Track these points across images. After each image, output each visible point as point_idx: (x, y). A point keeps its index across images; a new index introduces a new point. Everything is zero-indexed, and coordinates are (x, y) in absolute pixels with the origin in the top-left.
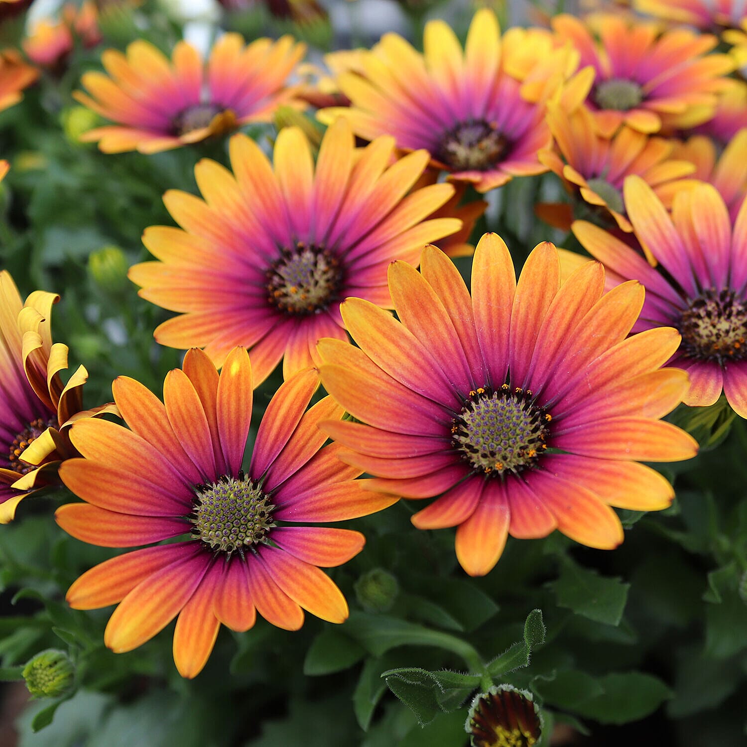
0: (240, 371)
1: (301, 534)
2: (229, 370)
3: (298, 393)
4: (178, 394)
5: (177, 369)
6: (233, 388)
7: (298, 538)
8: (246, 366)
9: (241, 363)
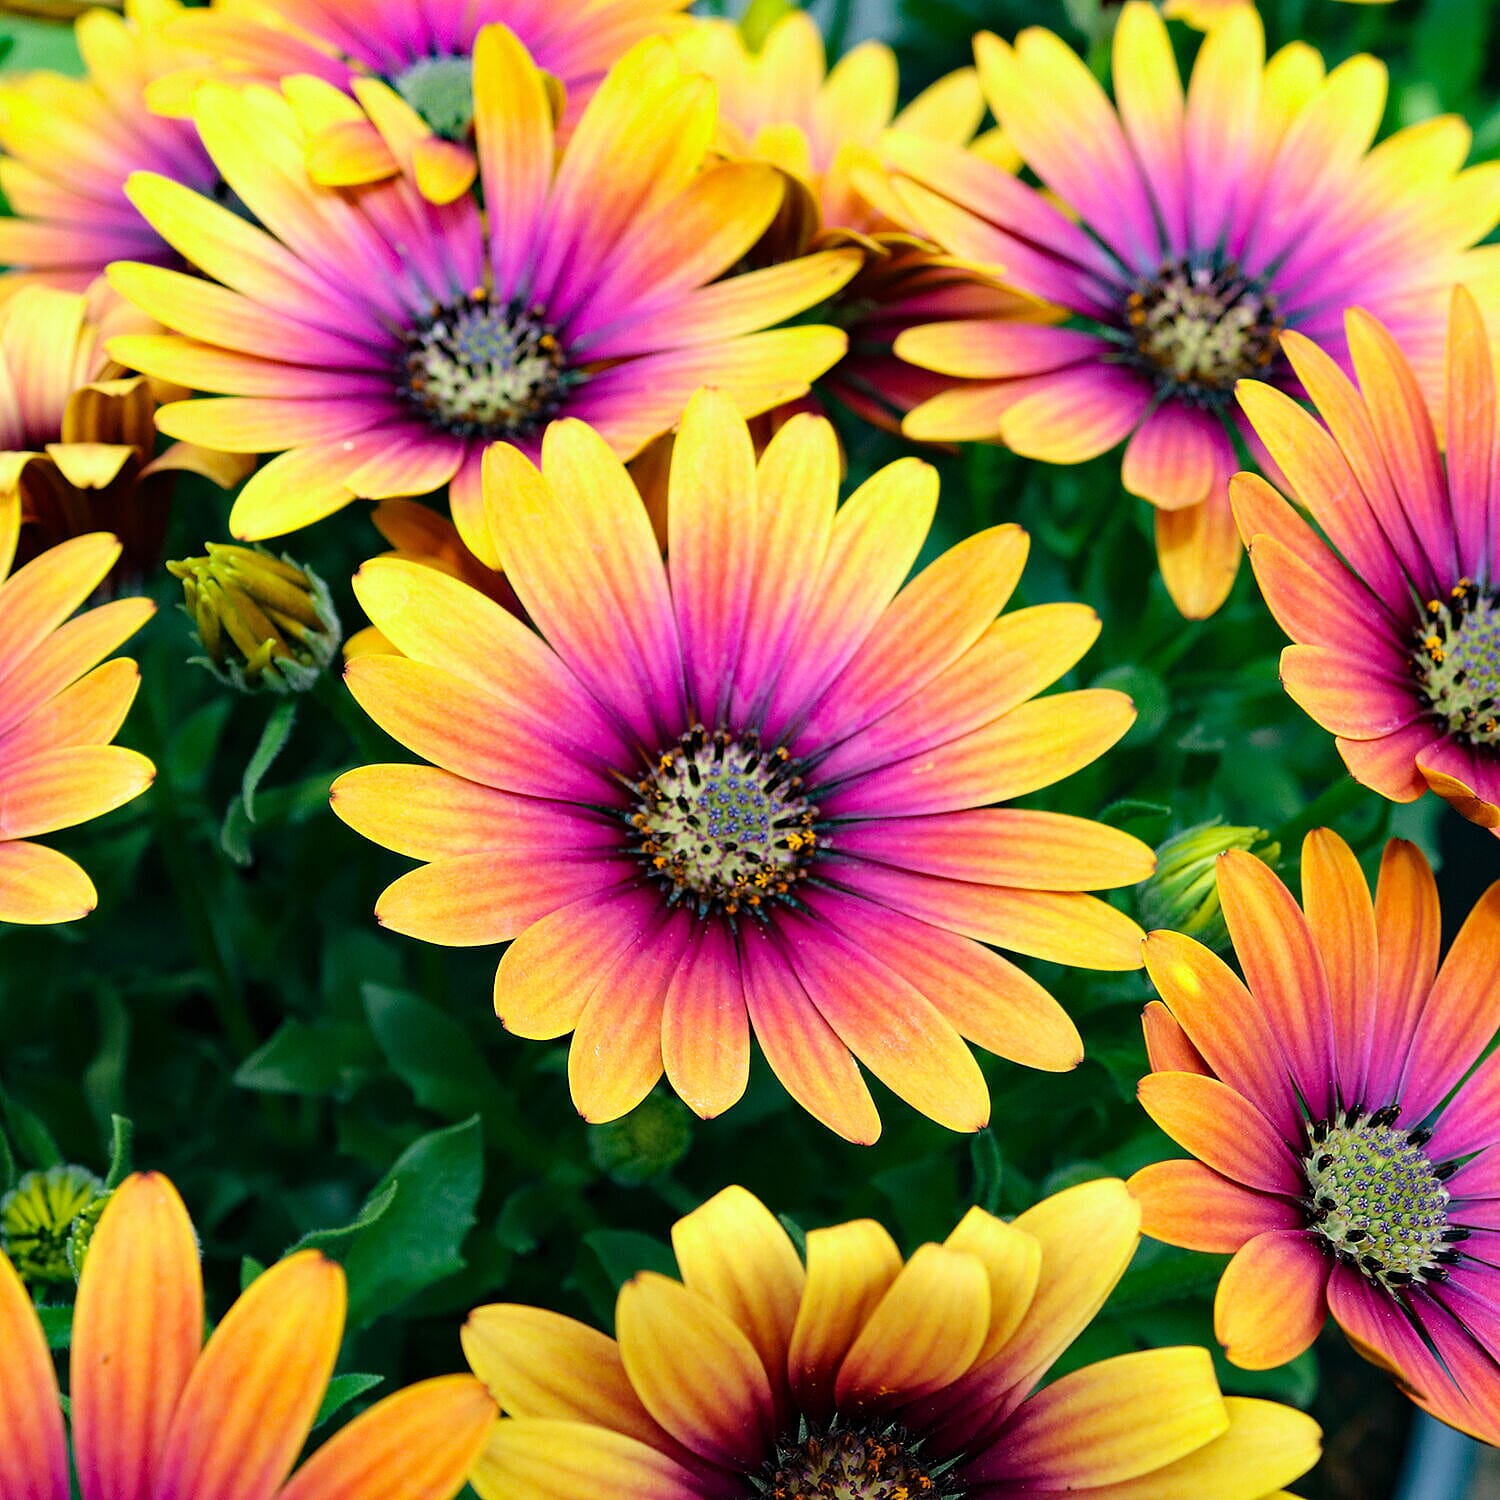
0: (1199, 973)
1: (1470, 1103)
2: (1181, 992)
3: (1275, 911)
4: (1199, 1112)
5: (1142, 1080)
6: (1217, 1010)
7: (1475, 1110)
8: (1196, 954)
9: (1185, 960)
